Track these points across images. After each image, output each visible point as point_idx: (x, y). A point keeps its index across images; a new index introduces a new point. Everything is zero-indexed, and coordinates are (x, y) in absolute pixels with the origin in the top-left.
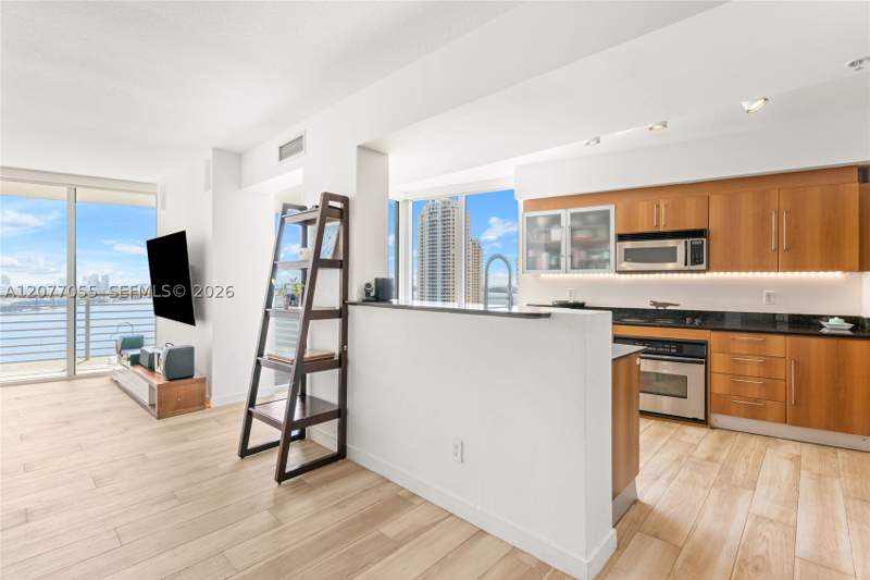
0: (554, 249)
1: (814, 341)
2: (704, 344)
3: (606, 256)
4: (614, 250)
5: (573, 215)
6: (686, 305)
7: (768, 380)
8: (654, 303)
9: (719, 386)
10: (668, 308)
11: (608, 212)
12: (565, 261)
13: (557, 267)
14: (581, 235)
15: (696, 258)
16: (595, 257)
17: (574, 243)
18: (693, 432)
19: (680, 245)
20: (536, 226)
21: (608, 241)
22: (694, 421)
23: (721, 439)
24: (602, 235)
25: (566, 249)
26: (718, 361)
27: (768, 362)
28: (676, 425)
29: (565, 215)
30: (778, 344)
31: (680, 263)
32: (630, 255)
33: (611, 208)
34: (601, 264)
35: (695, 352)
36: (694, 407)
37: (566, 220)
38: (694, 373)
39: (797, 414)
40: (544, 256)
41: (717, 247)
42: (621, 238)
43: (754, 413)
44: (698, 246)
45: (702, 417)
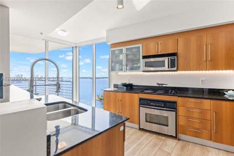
0: (121, 62)
1: (224, 103)
2: (175, 103)
3: (139, 65)
4: (142, 62)
5: (127, 49)
6: (170, 84)
7: (203, 120)
8: (158, 84)
9: (182, 121)
10: (163, 86)
11: (139, 47)
12: (124, 67)
13: (122, 70)
14: (130, 57)
15: (173, 65)
16: (135, 65)
17: (127, 60)
18: (171, 142)
19: (166, 60)
20: (115, 54)
21: (139, 59)
22: (171, 136)
25: (124, 63)
26: (181, 111)
27: (203, 112)
28: (163, 138)
29: (124, 49)
30: (208, 104)
31: (166, 68)
32: (147, 65)
33: (141, 45)
34: (137, 68)
35: (172, 106)
36: (171, 130)
37: (124, 51)
38: (170, 115)
39: (217, 137)
40: (118, 65)
41: (181, 61)
42: (144, 57)
43: (197, 134)
44: (173, 60)
45: (174, 135)
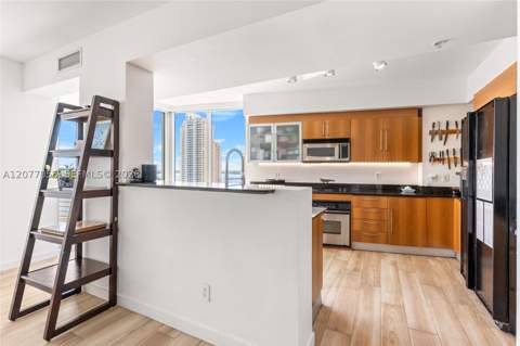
0: (267, 148)
1: (401, 199)
2: (349, 203)
3: (296, 152)
4: (302, 149)
5: (278, 127)
6: (339, 180)
7: (380, 221)
8: (322, 180)
9: (356, 227)
10: (329, 183)
11: (298, 126)
12: (274, 155)
13: (269, 158)
14: (283, 139)
15: (345, 154)
16: (291, 153)
17: (279, 144)
18: (345, 254)
19: (336, 147)
20: (255, 133)
21: (298, 143)
22: (344, 247)
23: (359, 256)
24: (295, 140)
25: (274, 147)
26: (356, 211)
27: (380, 212)
28: (335, 250)
29: (274, 126)
30: (385, 201)
31: (336, 157)
32: (311, 152)
33: (300, 124)
34: (294, 157)
35: (343, 207)
36: (344, 239)
37: (274, 130)
38: (344, 219)
39: (393, 240)
40: (261, 153)
41: (354, 148)
42: (305, 141)
43: (373, 239)
44: (345, 148)
45: (348, 244)
